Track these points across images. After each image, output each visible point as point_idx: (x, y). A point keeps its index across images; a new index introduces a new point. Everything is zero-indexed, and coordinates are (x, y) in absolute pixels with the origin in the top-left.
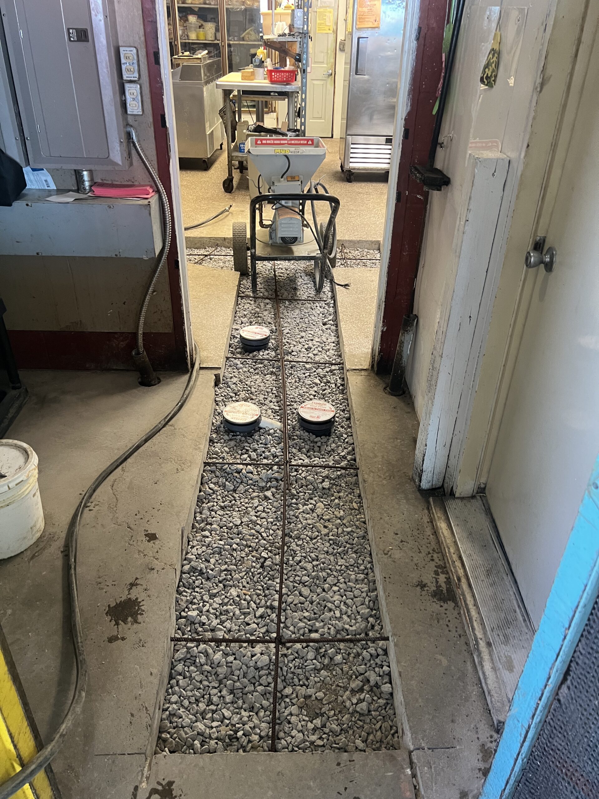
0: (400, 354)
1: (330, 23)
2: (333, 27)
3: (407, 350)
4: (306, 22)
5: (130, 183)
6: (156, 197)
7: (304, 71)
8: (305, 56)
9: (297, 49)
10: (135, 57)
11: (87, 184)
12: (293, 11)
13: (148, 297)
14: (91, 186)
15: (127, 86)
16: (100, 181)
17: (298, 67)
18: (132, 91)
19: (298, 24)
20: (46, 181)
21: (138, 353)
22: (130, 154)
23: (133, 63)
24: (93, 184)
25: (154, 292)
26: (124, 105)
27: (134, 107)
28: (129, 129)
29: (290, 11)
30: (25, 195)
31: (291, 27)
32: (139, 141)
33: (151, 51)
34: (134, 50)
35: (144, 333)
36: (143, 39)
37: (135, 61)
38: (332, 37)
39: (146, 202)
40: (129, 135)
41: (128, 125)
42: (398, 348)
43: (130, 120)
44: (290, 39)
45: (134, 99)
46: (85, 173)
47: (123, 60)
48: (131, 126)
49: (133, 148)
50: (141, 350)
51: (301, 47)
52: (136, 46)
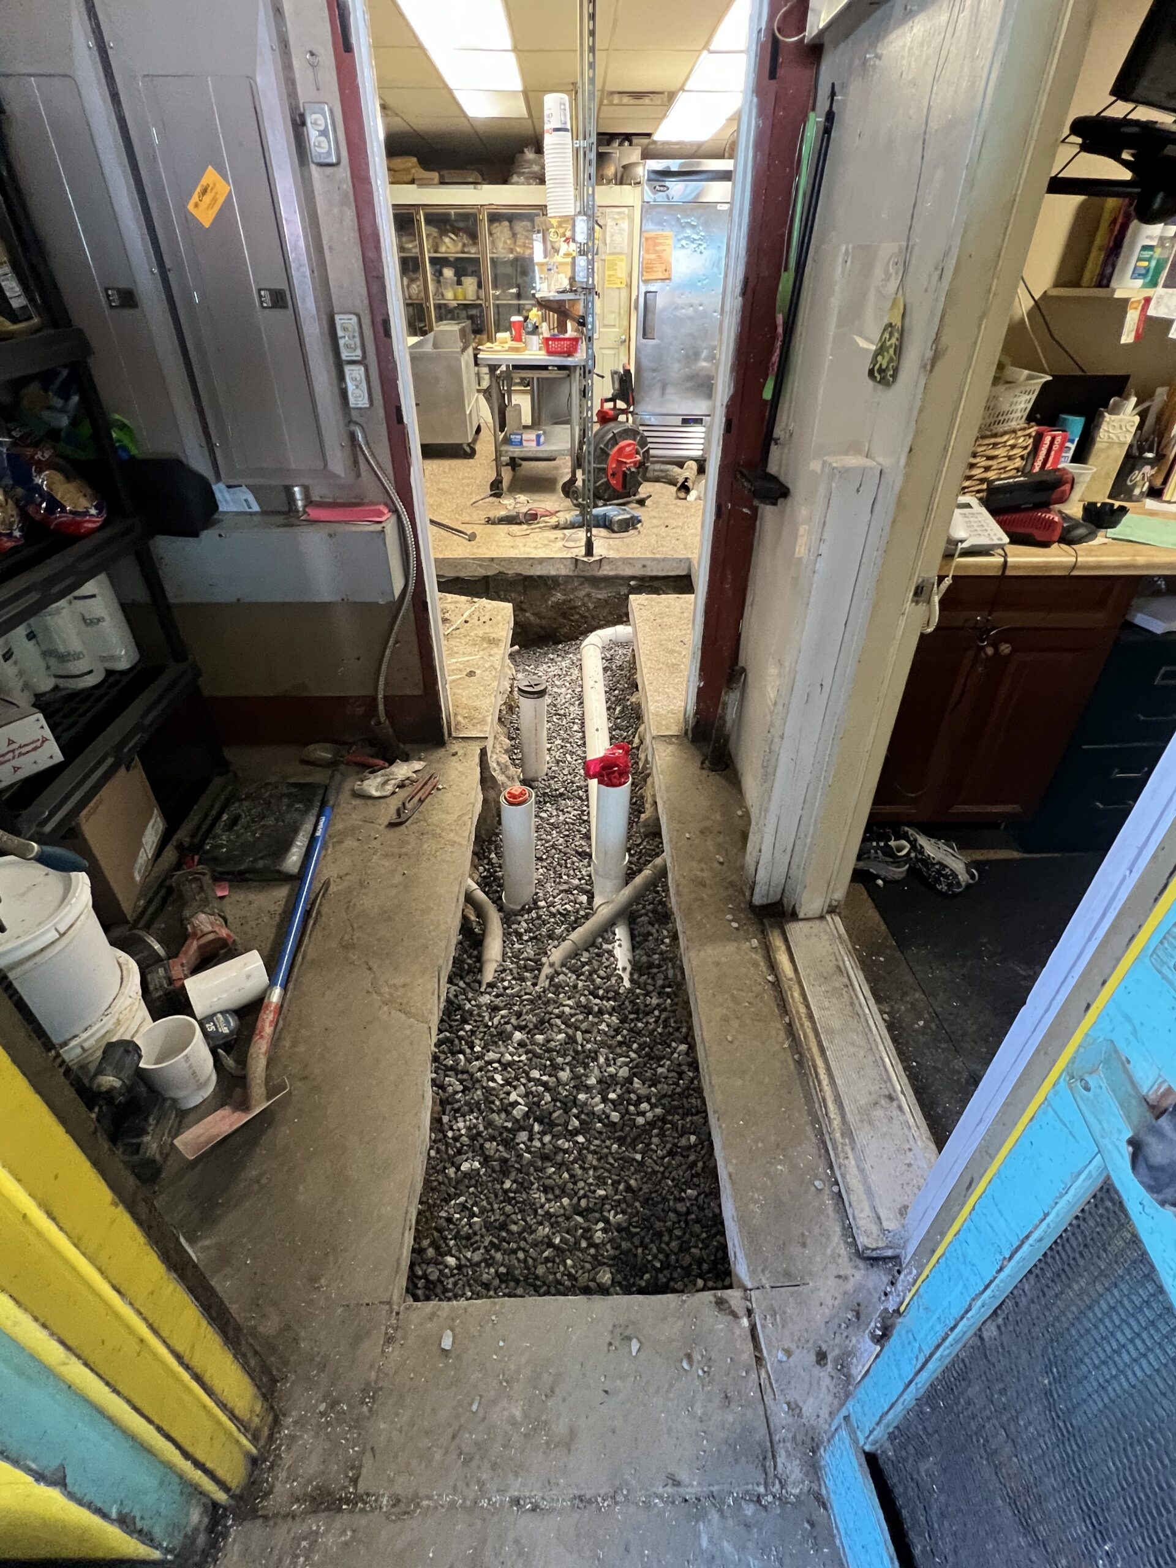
0: (723, 718)
1: (622, 272)
2: (625, 279)
3: (731, 714)
4: (591, 272)
5: (358, 501)
6: (394, 519)
7: (590, 339)
8: (590, 319)
9: (580, 309)
10: (357, 328)
11: (300, 503)
12: (574, 258)
13: (388, 652)
14: (305, 506)
15: (347, 369)
16: (318, 499)
17: (582, 333)
18: (354, 375)
19: (581, 276)
20: (246, 501)
21: (379, 723)
22: (356, 463)
23: (354, 337)
24: (309, 502)
25: (396, 642)
26: (344, 394)
27: (358, 397)
28: (353, 427)
29: (570, 260)
30: (219, 521)
31: (572, 280)
32: (367, 444)
33: (379, 319)
34: (355, 319)
35: (385, 697)
36: (366, 302)
37: (357, 334)
38: (624, 293)
39: (378, 527)
40: (353, 437)
41: (350, 422)
42: (720, 711)
43: (354, 415)
44: (571, 296)
45: (357, 387)
46: (296, 489)
47: (340, 333)
48: (357, 423)
49: (359, 453)
50: (383, 718)
51: (586, 307)
52: (357, 311)
